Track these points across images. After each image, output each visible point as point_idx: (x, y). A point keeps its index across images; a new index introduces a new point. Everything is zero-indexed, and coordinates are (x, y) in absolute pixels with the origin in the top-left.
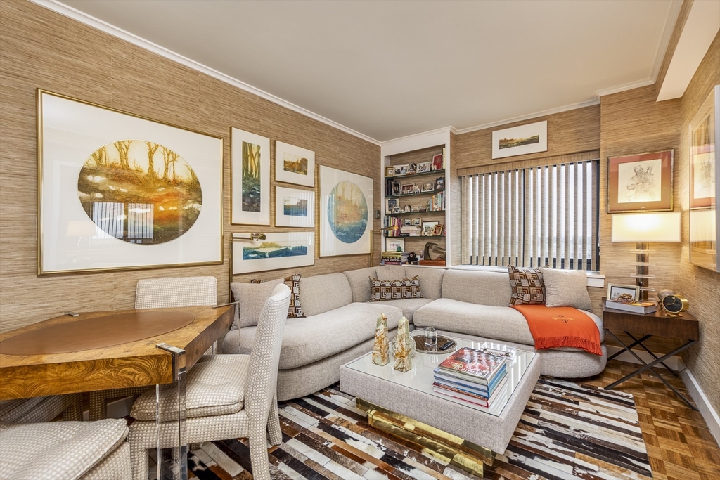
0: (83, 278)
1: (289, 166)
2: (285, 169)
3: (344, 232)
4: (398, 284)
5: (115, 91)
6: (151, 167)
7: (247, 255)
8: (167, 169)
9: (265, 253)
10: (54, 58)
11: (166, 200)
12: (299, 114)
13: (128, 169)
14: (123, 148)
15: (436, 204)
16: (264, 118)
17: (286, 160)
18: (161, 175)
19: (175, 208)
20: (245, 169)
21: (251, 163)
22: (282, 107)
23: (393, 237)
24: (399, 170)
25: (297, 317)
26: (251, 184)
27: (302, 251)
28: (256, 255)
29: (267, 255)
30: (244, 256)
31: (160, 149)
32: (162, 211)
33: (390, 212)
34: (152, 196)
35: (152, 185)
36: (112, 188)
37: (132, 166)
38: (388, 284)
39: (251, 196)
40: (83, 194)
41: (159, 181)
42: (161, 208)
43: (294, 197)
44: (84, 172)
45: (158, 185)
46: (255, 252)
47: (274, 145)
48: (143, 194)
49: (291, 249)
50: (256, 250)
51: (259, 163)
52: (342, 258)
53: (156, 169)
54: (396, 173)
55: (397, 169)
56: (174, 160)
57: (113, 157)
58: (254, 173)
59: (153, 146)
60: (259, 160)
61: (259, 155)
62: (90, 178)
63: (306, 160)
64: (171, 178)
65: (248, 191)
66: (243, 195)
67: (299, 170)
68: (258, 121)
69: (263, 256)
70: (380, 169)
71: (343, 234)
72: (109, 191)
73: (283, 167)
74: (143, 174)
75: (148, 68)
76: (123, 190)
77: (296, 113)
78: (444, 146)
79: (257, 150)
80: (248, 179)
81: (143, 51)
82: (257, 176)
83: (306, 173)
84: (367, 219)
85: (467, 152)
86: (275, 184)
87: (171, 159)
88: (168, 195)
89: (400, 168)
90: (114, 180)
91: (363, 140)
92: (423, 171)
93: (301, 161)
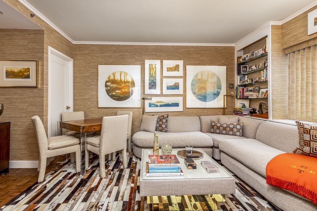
0: (106, 110)
1: (169, 69)
2: (167, 71)
3: (203, 96)
4: (231, 126)
5: (113, 59)
6: (121, 79)
7: (150, 105)
8: (125, 78)
9: (158, 105)
10: (101, 55)
11: (124, 88)
12: (175, 46)
13: (115, 80)
14: (114, 75)
15: (263, 77)
16: (158, 53)
17: (168, 67)
18: (123, 80)
19: (127, 90)
20: (150, 74)
21: (152, 71)
22: (167, 46)
23: (240, 99)
24: (245, 58)
25: (163, 131)
26: (152, 79)
27: (177, 105)
28: (154, 106)
29: (159, 106)
30: (149, 106)
31: (123, 72)
32: (123, 91)
33: (240, 84)
34: (121, 87)
35: (121, 84)
36: (112, 86)
37: (116, 79)
38: (225, 126)
39: (152, 83)
40: (106, 88)
41: (123, 82)
42: (123, 90)
43: (172, 82)
44: (106, 82)
45: (122, 83)
46: (154, 105)
47: (162, 62)
48: (119, 87)
49: (170, 104)
50: (154, 104)
51: (155, 71)
52: (202, 109)
53: (122, 79)
54: (243, 60)
55: (244, 57)
56: (127, 75)
57: (112, 77)
58: (153, 75)
59: (121, 72)
60: (156, 69)
61: (156, 68)
62: (107, 84)
63: (178, 65)
64: (126, 81)
65: (151, 82)
66: (149, 84)
67: (175, 70)
68: (156, 55)
69: (157, 106)
70: (234, 59)
71: (202, 97)
72: (111, 87)
73: (167, 70)
74: (119, 81)
75: (121, 50)
76: (114, 86)
77: (174, 46)
78: (267, 36)
79: (154, 66)
80: (151, 77)
81: (119, 45)
82: (155, 76)
83: (178, 71)
84: (221, 89)
85: (289, 35)
86: (162, 77)
87: (126, 75)
88: (125, 86)
89: (246, 57)
90: (112, 83)
91: (219, 46)
92: (257, 56)
93: (175, 66)
